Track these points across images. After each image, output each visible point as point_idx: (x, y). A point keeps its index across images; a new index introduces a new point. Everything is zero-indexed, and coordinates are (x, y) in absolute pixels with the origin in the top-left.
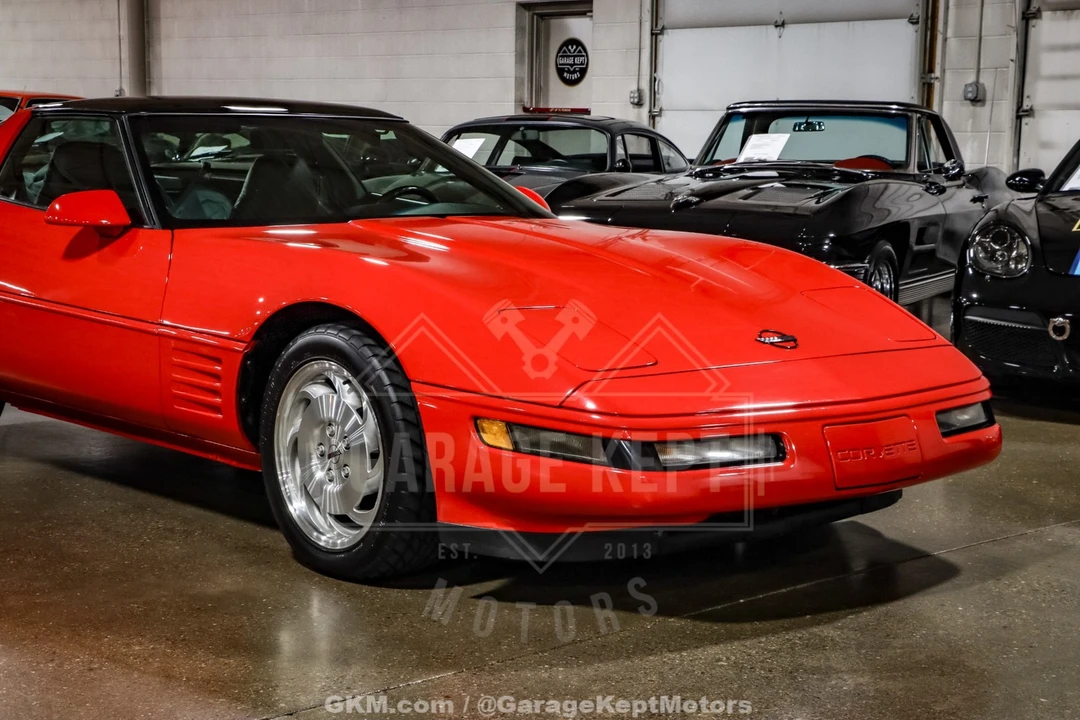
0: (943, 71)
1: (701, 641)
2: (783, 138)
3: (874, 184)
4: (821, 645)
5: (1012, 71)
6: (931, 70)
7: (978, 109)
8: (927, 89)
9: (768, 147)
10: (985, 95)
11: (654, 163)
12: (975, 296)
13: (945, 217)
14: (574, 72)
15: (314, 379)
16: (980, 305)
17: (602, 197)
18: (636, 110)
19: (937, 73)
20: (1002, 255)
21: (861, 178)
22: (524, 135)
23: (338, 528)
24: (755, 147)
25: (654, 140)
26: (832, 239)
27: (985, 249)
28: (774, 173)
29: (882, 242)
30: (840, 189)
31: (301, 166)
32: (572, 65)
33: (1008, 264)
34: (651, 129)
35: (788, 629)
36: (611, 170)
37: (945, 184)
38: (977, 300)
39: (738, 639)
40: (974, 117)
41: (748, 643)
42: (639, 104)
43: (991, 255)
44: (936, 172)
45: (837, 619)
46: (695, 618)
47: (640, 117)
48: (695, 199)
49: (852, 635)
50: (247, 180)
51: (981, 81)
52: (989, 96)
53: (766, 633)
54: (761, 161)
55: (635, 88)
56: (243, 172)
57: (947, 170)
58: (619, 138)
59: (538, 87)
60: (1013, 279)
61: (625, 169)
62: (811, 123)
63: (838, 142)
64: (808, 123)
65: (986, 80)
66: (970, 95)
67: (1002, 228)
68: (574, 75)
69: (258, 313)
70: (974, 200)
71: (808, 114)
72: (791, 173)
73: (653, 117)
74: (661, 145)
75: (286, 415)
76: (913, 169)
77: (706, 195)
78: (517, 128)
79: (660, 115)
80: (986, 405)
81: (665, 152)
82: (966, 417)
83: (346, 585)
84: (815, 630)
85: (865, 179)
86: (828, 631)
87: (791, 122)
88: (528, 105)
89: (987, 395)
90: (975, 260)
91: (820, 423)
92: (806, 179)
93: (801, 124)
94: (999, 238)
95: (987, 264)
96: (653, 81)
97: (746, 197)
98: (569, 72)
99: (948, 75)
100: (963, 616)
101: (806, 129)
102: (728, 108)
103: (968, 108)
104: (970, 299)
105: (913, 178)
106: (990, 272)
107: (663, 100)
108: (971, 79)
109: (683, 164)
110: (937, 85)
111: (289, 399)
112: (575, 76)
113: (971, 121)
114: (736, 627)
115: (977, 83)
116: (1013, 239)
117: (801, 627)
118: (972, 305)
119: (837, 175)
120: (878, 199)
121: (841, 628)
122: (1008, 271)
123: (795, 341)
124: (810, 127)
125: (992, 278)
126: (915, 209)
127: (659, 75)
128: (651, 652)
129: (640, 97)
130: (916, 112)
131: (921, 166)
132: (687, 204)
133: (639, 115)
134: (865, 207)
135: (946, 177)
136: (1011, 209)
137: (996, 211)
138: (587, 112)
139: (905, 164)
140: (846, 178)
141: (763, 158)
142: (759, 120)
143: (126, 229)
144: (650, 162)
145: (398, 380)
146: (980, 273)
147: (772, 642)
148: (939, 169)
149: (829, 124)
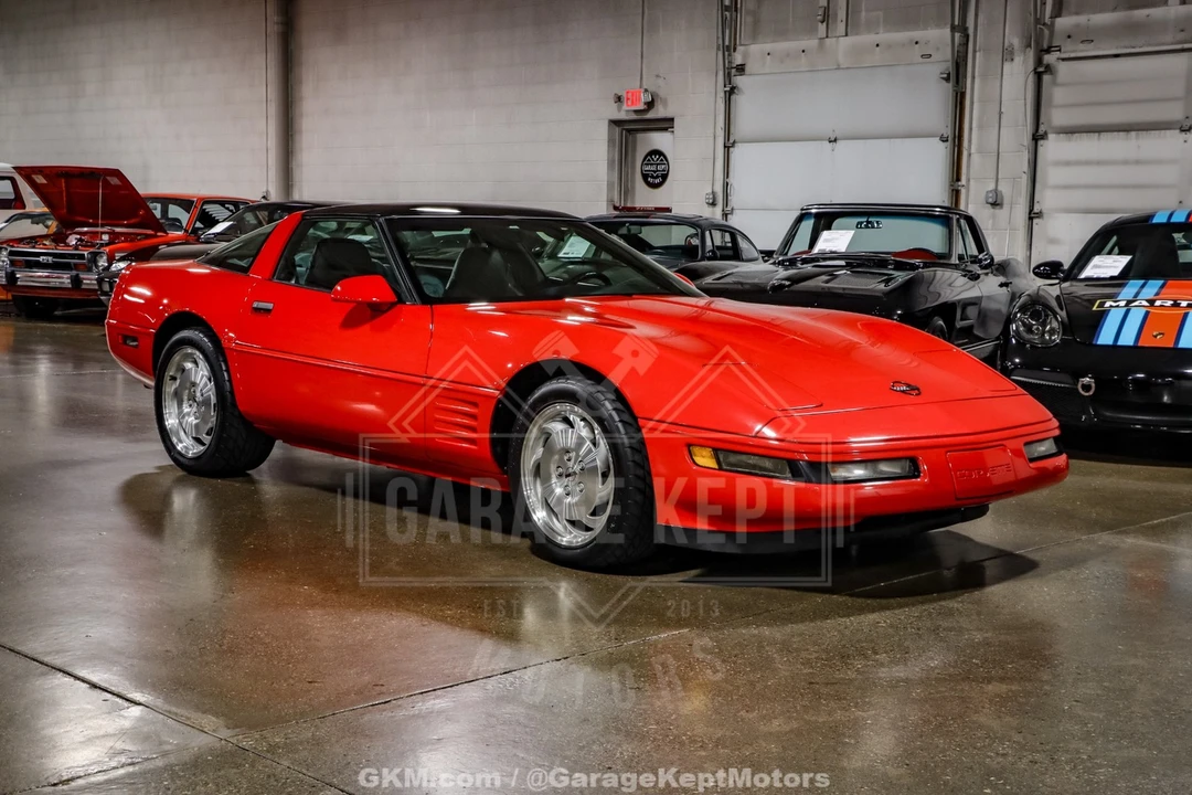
0: (968, 180)
1: (861, 611)
2: (850, 234)
3: (927, 272)
4: (950, 613)
5: (1025, 180)
6: (958, 179)
7: (998, 211)
8: (956, 194)
9: (837, 240)
10: (1002, 199)
11: (735, 254)
12: (1017, 360)
13: (980, 298)
14: (657, 177)
15: (553, 418)
16: (1021, 368)
17: (709, 280)
18: (711, 209)
19: (963, 181)
20: (1038, 329)
21: (913, 267)
22: (629, 230)
23: (575, 532)
24: (826, 240)
25: (734, 233)
26: (899, 316)
27: (1024, 324)
28: (843, 263)
29: (936, 318)
30: (901, 277)
31: (496, 256)
32: (655, 172)
33: (1043, 335)
34: (724, 222)
35: (922, 603)
36: (703, 259)
37: (980, 272)
38: (1019, 364)
39: (888, 609)
40: (994, 217)
41: (896, 612)
42: (713, 204)
43: (1029, 329)
44: (972, 262)
45: (956, 596)
46: (851, 595)
47: (716, 214)
48: (787, 283)
49: (970, 606)
50: (454, 269)
51: (1000, 188)
52: (1005, 202)
53: (907, 605)
54: (832, 252)
55: (710, 191)
56: (451, 262)
57: (981, 261)
58: (707, 233)
59: (626, 189)
60: (1048, 348)
61: (714, 258)
62: (870, 222)
63: (894, 237)
64: (868, 222)
65: (1004, 188)
66: (990, 200)
67: (1036, 307)
68: (657, 179)
69: (510, 365)
70: (1001, 285)
71: (868, 214)
72: (857, 262)
73: (725, 215)
74: (739, 239)
75: (531, 443)
76: (954, 260)
77: (795, 280)
78: (623, 224)
79: (732, 213)
80: (1056, 439)
81: (743, 244)
82: (1043, 449)
83: (581, 573)
84: (943, 603)
85: (918, 267)
86: (953, 604)
87: (855, 220)
88: (617, 205)
89: (1057, 432)
90: (1017, 331)
91: (943, 450)
92: (870, 267)
93: (862, 223)
94: (1035, 315)
95: (1027, 336)
96: (726, 185)
97: (827, 282)
98: (652, 177)
99: (972, 182)
100: (1049, 595)
101: (867, 227)
102: (802, 209)
103: (989, 210)
104: (1014, 363)
105: (956, 267)
106: (1029, 341)
107: (734, 201)
108: (991, 186)
109: (756, 254)
110: (963, 191)
111: (533, 433)
112: (657, 181)
113: (991, 222)
114: (884, 601)
115: (996, 190)
116: (1047, 316)
117: (931, 601)
118: (1016, 368)
119: (891, 264)
120: (931, 283)
121: (962, 602)
122: (1043, 341)
123: (918, 389)
124: (869, 225)
125: (1032, 347)
126: (954, 293)
127: (731, 180)
128: (827, 618)
129: (714, 199)
130: (956, 214)
131: (961, 258)
132: (781, 287)
133: (713, 213)
134: (922, 290)
135: (980, 266)
136: (1041, 292)
137: (1029, 295)
138: (669, 210)
139: (948, 256)
140: (900, 266)
141: (834, 249)
142: (825, 219)
143: (393, 305)
144: (730, 253)
145: (626, 417)
146: (1021, 343)
147: (915, 611)
148: (975, 260)
149: (885, 222)
